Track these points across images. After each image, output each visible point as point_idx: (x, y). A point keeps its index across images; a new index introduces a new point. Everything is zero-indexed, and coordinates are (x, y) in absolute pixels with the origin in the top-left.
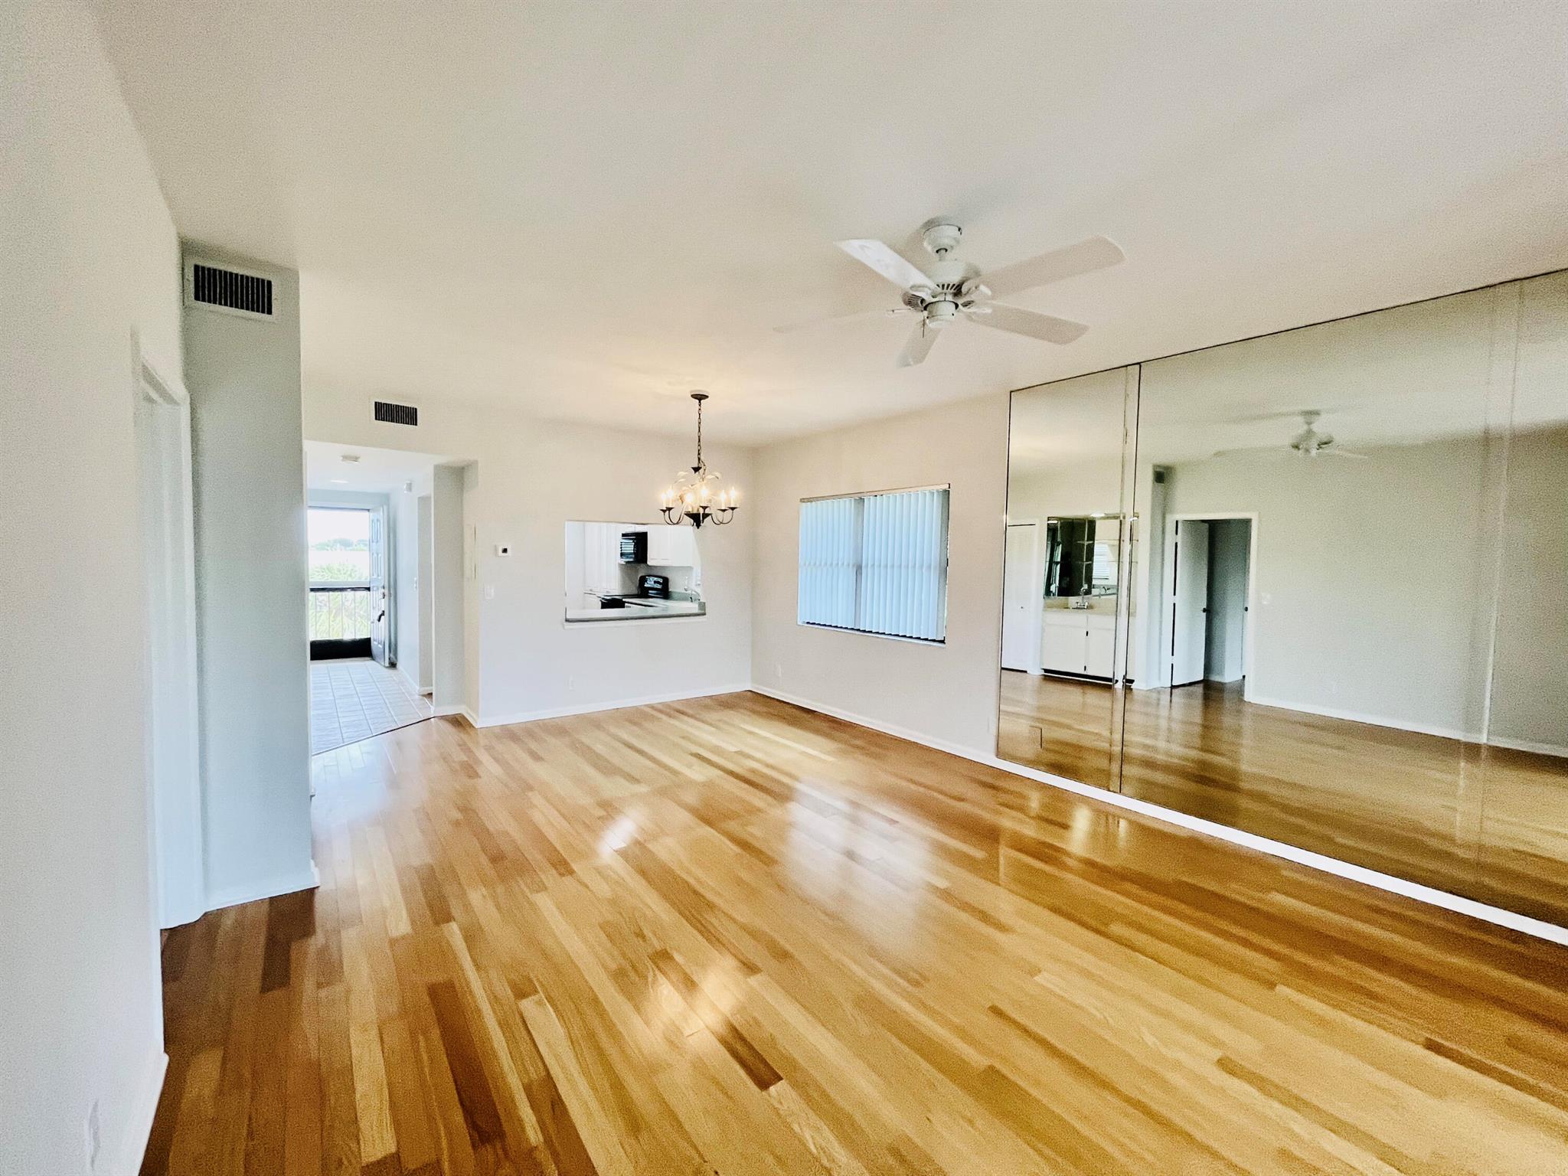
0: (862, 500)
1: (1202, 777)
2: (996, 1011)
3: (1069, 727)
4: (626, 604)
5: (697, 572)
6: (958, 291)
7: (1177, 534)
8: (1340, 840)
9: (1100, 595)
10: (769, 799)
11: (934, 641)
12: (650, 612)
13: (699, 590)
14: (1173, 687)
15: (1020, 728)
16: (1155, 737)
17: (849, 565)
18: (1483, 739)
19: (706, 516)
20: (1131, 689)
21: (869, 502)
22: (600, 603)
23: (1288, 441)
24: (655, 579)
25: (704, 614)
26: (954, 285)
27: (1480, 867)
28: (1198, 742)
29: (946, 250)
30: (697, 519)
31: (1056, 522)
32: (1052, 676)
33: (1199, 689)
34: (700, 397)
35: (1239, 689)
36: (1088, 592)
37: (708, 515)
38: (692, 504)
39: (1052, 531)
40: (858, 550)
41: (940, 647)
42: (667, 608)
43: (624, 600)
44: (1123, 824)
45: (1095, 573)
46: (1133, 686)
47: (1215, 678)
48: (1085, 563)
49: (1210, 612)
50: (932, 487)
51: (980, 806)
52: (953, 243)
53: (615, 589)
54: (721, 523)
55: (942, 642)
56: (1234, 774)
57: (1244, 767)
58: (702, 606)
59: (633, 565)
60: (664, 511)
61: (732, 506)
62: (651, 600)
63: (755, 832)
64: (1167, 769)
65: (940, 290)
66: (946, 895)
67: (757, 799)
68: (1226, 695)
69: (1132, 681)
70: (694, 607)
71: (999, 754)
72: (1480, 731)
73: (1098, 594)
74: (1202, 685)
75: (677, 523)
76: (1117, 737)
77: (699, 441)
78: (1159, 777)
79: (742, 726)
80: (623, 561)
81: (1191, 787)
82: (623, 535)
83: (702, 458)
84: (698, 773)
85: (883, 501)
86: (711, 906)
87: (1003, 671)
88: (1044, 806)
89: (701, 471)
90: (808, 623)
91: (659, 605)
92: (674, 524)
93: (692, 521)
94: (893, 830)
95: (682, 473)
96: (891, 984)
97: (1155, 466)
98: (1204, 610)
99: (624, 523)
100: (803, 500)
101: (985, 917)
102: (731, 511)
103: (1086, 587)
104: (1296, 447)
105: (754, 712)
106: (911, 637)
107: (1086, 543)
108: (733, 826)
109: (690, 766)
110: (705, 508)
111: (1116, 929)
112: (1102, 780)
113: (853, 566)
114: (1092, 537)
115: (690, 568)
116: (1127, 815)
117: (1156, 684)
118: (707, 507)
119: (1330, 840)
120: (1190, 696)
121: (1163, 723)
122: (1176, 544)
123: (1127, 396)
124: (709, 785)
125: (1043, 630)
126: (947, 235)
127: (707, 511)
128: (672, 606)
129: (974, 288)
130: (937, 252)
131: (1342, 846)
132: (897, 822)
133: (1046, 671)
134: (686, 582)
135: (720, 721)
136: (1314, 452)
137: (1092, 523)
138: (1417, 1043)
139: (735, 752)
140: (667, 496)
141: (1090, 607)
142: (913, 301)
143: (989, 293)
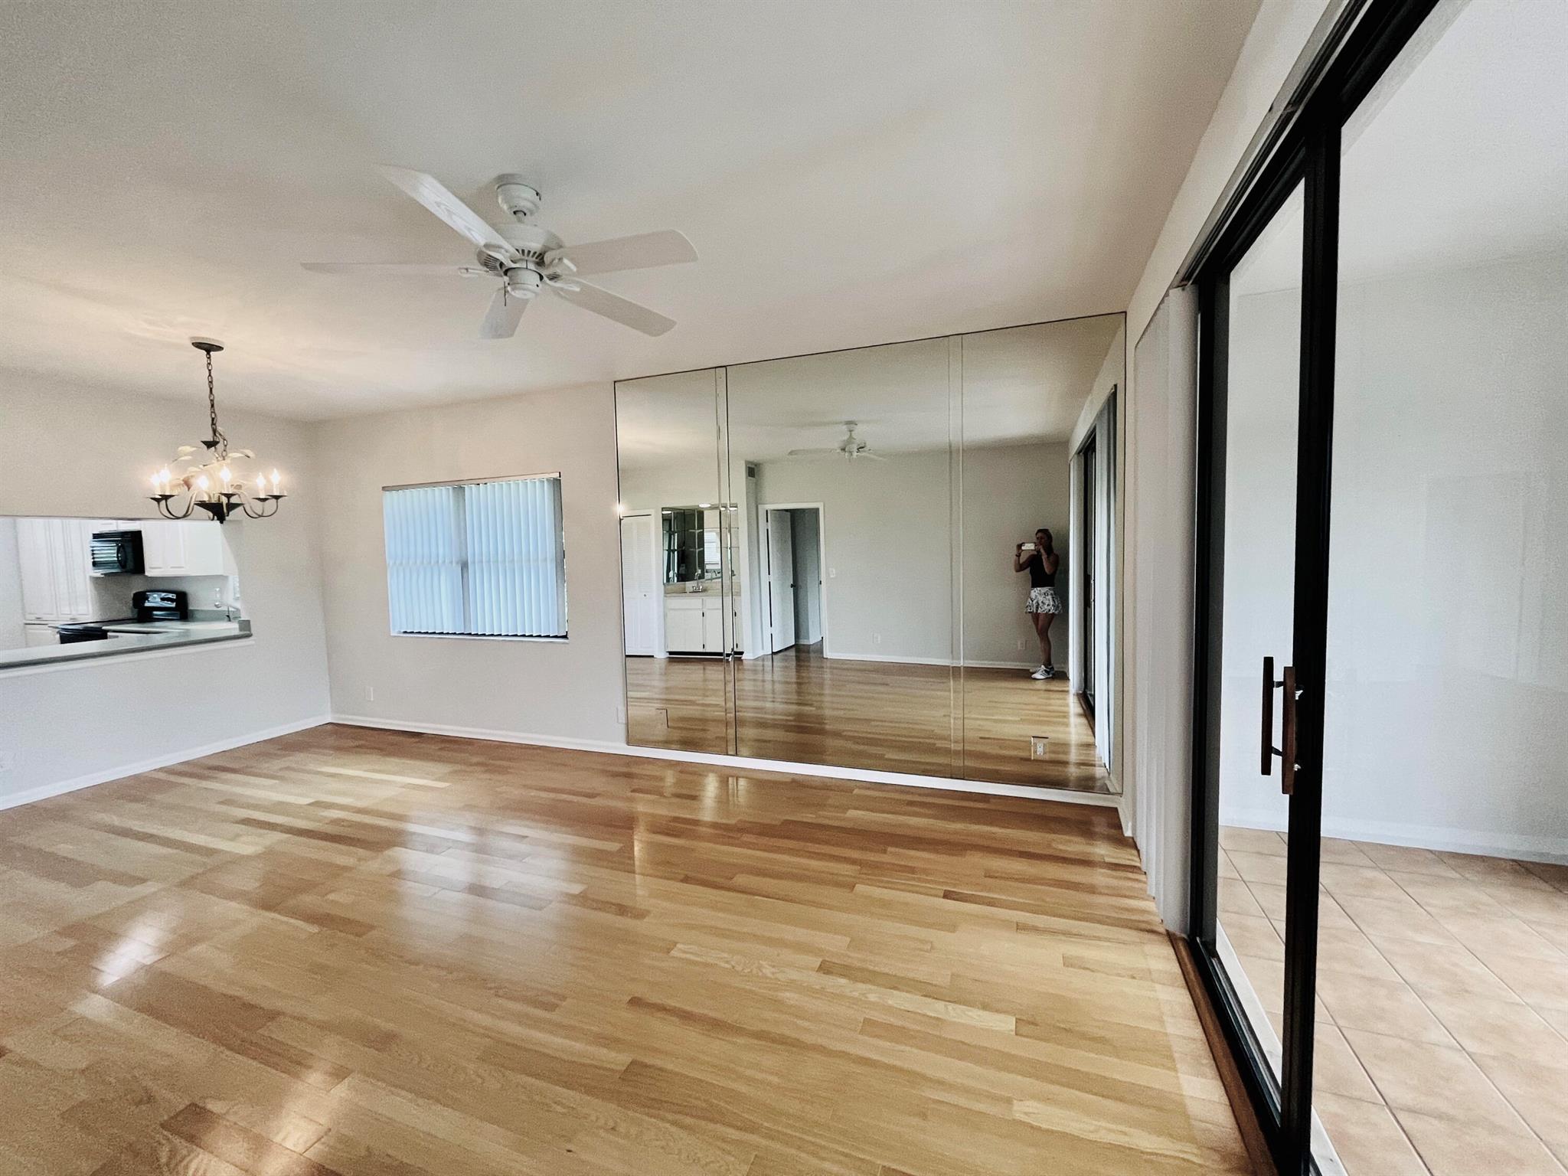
0: (461, 489)
1: (799, 727)
2: (635, 1002)
3: (692, 703)
4: (109, 634)
5: (234, 582)
6: (540, 260)
7: (767, 521)
8: (889, 756)
9: (711, 579)
10: (361, 852)
11: (556, 637)
12: (158, 640)
13: (238, 605)
14: (773, 653)
15: (648, 711)
16: (764, 699)
17: (451, 562)
18: (961, 663)
19: (232, 507)
20: (742, 660)
21: (470, 491)
22: (58, 636)
23: (836, 445)
24: (163, 595)
25: (249, 636)
26: (535, 253)
27: (965, 754)
28: (794, 697)
29: (525, 214)
30: (218, 510)
31: (670, 512)
32: (678, 658)
33: (792, 653)
34: (209, 348)
35: (819, 648)
36: (702, 577)
37: (236, 506)
38: (206, 487)
39: (666, 520)
40: (463, 544)
41: (564, 643)
42: (187, 632)
43: (104, 628)
44: (742, 782)
45: (707, 560)
46: (744, 657)
47: (803, 642)
48: (697, 551)
49: (795, 586)
50: (542, 476)
51: (614, 798)
52: (529, 205)
53: (87, 613)
54: (260, 516)
55: (565, 637)
56: (820, 719)
57: (828, 712)
58: (246, 625)
59: (120, 578)
60: (158, 500)
61: (276, 493)
62: (157, 624)
63: (341, 899)
64: (775, 725)
65: (519, 255)
66: (582, 899)
67: (341, 856)
68: (812, 655)
69: (742, 653)
70: (233, 628)
71: (629, 742)
72: (959, 659)
73: (710, 577)
74: (794, 649)
75: (185, 516)
76: (731, 705)
77: (212, 406)
78: (769, 734)
79: (319, 770)
80: (99, 573)
81: (792, 737)
82: (96, 536)
83: (219, 429)
84: (248, 845)
85: (486, 490)
86: (273, 1015)
87: (627, 659)
88: (679, 783)
89: (220, 446)
90: (405, 632)
91: (175, 629)
92: (178, 518)
93: (211, 515)
94: (523, 847)
95: (188, 449)
96: (521, 1019)
97: (747, 462)
98: (792, 586)
99: (94, 518)
100: (384, 488)
101: (622, 910)
102: (274, 500)
103: (699, 571)
104: (843, 449)
105: (338, 749)
106: (531, 636)
107: (697, 531)
108: (308, 900)
109: (235, 838)
110: (228, 496)
111: (741, 880)
112: (722, 747)
113: (457, 563)
114: (701, 526)
115: (223, 578)
116: (743, 773)
117: (761, 653)
118: (232, 495)
119: (881, 757)
120: (785, 660)
121: (768, 686)
122: (768, 530)
123: (717, 395)
124: (269, 854)
125: (665, 616)
126: (524, 196)
127: (233, 500)
128: (197, 629)
129: (557, 260)
130: (515, 213)
131: (891, 760)
132: (527, 837)
133: (671, 653)
134: (218, 596)
135: (281, 769)
136: (855, 454)
137: (701, 514)
138: (939, 897)
139: (309, 805)
140: (161, 478)
141: (704, 590)
142: (490, 263)
143: (574, 269)
